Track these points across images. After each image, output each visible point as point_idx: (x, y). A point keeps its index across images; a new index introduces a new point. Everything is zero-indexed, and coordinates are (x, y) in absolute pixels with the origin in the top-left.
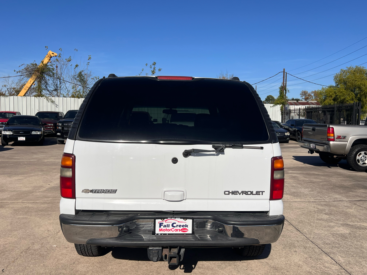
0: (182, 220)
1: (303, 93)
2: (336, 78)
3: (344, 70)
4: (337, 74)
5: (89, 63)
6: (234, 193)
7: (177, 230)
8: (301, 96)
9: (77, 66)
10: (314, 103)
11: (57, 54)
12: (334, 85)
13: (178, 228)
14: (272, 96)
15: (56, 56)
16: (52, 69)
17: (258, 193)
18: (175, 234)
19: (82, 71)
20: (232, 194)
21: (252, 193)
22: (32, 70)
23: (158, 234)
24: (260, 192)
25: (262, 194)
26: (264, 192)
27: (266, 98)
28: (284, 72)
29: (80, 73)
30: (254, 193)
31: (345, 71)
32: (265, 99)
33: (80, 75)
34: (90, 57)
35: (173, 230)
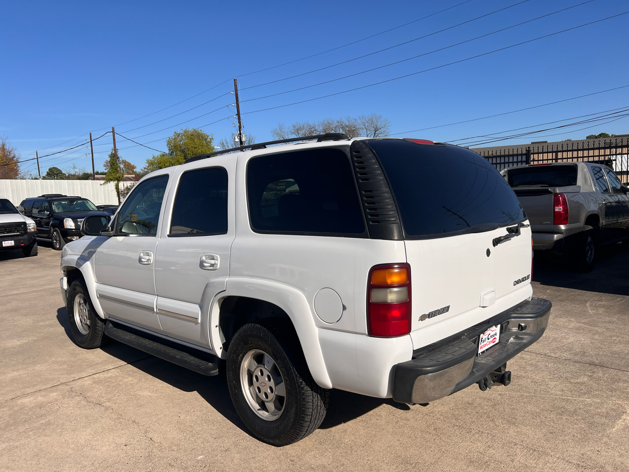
1: (107, 163)
2: (169, 143)
3: (179, 132)
4: (170, 139)
8: (105, 168)
10: (132, 179)
12: (167, 152)
14: (58, 169)
27: (47, 172)
28: (113, 132)
31: (179, 134)
32: (46, 174)
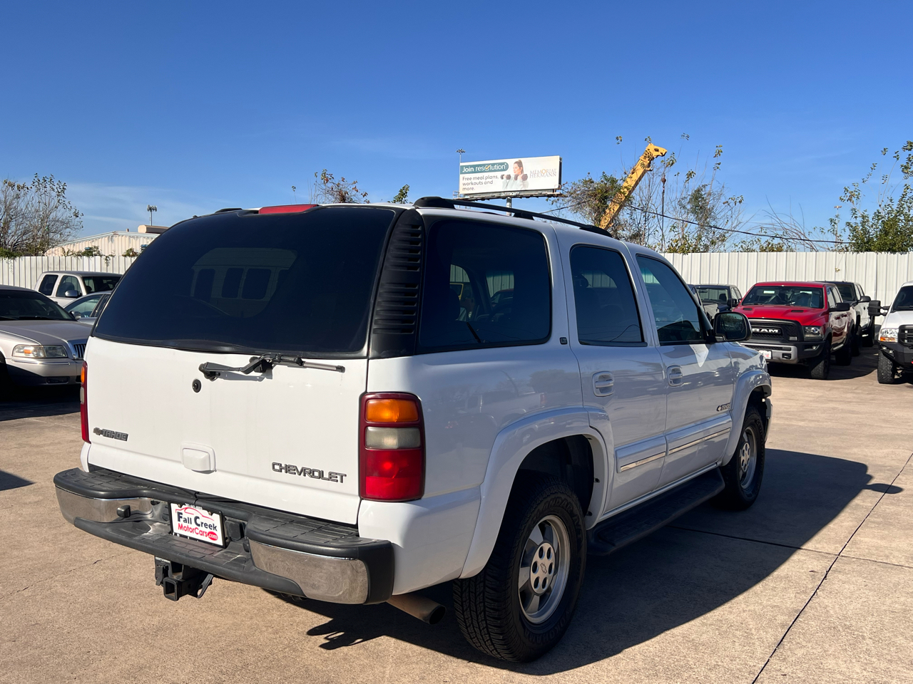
0: (206, 513)
5: (719, 164)
6: (289, 469)
7: (202, 533)
9: (690, 175)
11: (665, 151)
13: (203, 529)
15: (663, 156)
16: (626, 187)
17: (332, 477)
18: (200, 541)
19: (704, 186)
20: (286, 472)
21: (321, 475)
22: (583, 193)
23: (176, 534)
24: (339, 474)
25: (342, 482)
26: (346, 475)
29: (698, 191)
30: (326, 475)
33: (697, 196)
34: (719, 149)
35: (197, 531)
